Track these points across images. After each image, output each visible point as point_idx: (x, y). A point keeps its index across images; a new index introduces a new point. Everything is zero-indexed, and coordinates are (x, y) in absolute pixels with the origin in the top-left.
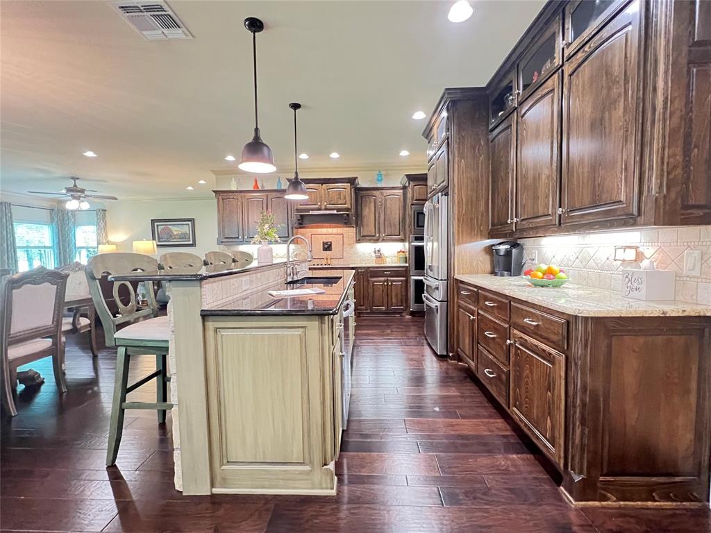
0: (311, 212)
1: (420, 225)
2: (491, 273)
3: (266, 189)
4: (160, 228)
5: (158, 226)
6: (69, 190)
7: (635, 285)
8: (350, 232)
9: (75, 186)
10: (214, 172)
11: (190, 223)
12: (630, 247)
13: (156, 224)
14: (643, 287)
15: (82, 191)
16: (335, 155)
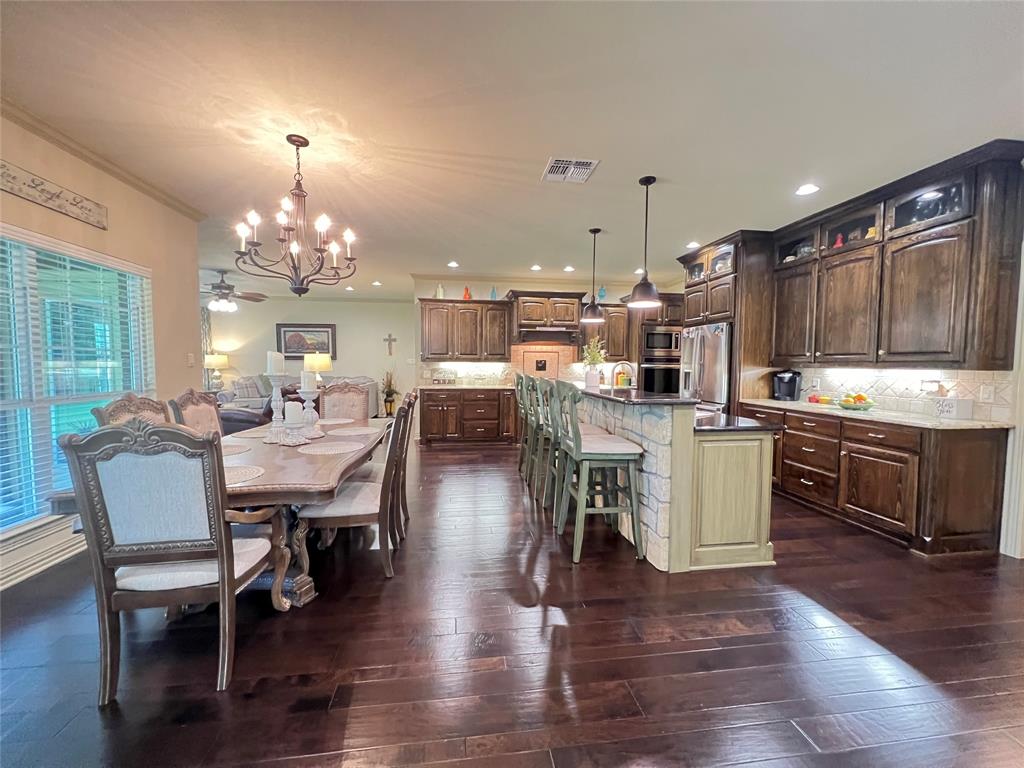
0: (538, 329)
1: (650, 345)
2: (770, 398)
3: (474, 298)
4: (288, 335)
5: (285, 332)
6: (215, 287)
7: (947, 408)
8: (567, 350)
9: (223, 281)
10: (413, 275)
11: (330, 330)
12: (936, 382)
13: (283, 329)
14: (954, 411)
15: (230, 288)
16: (569, 269)
